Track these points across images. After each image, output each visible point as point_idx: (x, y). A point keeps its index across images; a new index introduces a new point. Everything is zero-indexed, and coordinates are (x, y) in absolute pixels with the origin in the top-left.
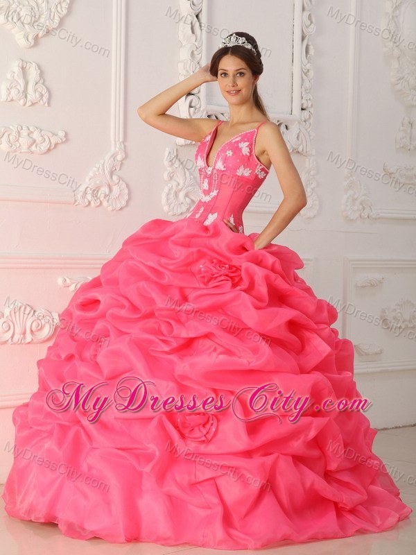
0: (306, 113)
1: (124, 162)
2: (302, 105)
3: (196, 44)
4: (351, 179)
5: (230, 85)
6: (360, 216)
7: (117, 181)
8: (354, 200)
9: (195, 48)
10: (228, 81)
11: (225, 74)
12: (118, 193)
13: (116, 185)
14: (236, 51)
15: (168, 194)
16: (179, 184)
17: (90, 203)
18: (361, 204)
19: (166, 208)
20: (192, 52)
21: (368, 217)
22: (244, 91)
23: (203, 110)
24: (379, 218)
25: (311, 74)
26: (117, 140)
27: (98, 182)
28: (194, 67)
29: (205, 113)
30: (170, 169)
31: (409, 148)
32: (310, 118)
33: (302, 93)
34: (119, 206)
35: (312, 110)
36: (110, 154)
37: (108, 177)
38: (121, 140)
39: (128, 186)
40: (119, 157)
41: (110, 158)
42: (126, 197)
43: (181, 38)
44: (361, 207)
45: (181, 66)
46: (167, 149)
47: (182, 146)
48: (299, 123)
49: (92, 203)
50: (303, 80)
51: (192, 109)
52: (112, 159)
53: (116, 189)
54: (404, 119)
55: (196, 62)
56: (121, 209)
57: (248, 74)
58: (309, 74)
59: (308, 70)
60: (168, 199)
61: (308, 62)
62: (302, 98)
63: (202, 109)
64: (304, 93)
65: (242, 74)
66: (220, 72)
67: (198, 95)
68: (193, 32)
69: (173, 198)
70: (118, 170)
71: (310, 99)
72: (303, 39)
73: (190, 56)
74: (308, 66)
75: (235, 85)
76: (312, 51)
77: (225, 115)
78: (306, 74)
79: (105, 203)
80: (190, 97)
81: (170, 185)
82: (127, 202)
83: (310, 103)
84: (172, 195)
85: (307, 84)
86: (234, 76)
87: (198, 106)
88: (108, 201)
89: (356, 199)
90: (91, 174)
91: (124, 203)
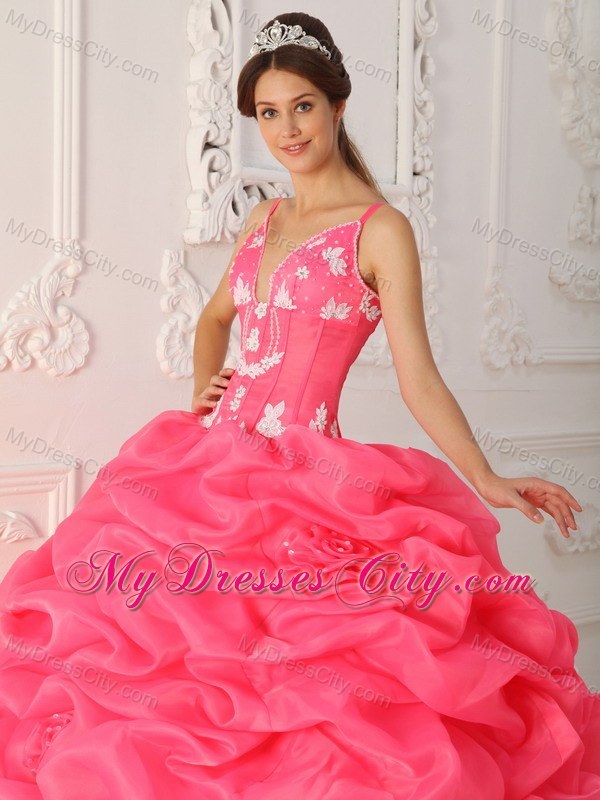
0: (420, 181)
1: (80, 279)
2: (415, 165)
3: (222, 49)
4: (497, 296)
5: (286, 133)
6: (512, 362)
7: (66, 318)
8: (502, 334)
9: (219, 59)
10: (280, 126)
11: (272, 112)
12: (69, 341)
13: (63, 325)
14: (285, 58)
15: (169, 339)
16: (189, 318)
17: (9, 363)
18: (513, 340)
19: (164, 365)
20: (214, 66)
21: (525, 362)
22: (316, 142)
23: (236, 178)
24: (543, 363)
25: (431, 109)
26: (65, 235)
27: (26, 322)
28: (218, 93)
29: (239, 180)
30: (172, 290)
31: (589, 239)
32: (428, 189)
33: (414, 145)
34: (70, 367)
35: (431, 175)
36: (50, 265)
37: (48, 311)
38: (75, 235)
39: (88, 326)
40: (71, 271)
41: (52, 273)
42: (85, 349)
43: (192, 37)
44: (513, 346)
45: (191, 92)
46: (167, 252)
47: (194, 246)
48: (409, 199)
49: (15, 363)
50: (415, 120)
51: (214, 176)
52: (56, 274)
53: (64, 334)
54: (582, 189)
55: (220, 84)
56: (76, 371)
57: (321, 103)
58: (426, 109)
59: (425, 103)
60: (168, 348)
61: (425, 88)
62: (414, 153)
63: (232, 175)
64: (417, 145)
65: (306, 106)
66: (259, 109)
67: (225, 147)
68: (215, 26)
69: (179, 346)
70: (68, 293)
71: (427, 156)
72: (416, 46)
73: (209, 71)
74: (425, 95)
75: (295, 132)
76: (431, 69)
77: (276, 185)
78: (421, 110)
79: (42, 363)
80: (211, 152)
81: (172, 322)
82: (88, 359)
83: (428, 163)
84: (177, 341)
85: (423, 128)
86: (292, 113)
87: (225, 170)
88: (48, 360)
89: (505, 332)
90: (12, 306)
91: (80, 360)
